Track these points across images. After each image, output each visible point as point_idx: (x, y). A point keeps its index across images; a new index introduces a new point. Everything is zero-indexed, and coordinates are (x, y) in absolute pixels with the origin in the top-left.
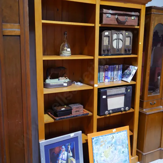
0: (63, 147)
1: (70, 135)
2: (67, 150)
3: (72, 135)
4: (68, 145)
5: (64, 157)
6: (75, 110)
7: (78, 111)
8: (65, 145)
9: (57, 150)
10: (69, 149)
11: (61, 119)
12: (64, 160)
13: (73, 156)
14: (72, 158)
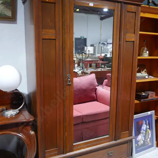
0: (144, 121)
1: (148, 113)
2: (146, 124)
3: (149, 113)
4: (147, 120)
5: (144, 129)
6: (150, 95)
7: (152, 96)
8: (145, 120)
9: (140, 123)
10: (147, 123)
11: (144, 101)
12: (144, 130)
13: (149, 129)
14: (149, 130)
